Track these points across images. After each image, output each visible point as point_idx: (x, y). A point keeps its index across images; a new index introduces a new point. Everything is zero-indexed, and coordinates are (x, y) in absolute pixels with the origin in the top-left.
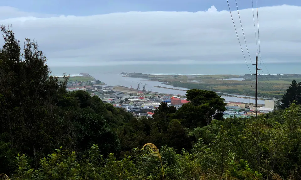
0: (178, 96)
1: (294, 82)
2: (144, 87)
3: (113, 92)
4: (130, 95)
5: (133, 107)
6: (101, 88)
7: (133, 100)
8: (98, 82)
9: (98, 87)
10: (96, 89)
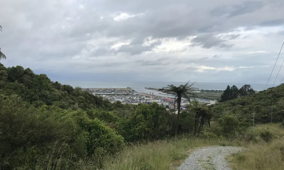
0: (168, 97)
1: (228, 86)
2: (153, 93)
3: (138, 95)
4: (146, 96)
5: (145, 102)
6: (134, 93)
7: (146, 98)
8: (133, 91)
9: (132, 93)
10: (131, 93)
